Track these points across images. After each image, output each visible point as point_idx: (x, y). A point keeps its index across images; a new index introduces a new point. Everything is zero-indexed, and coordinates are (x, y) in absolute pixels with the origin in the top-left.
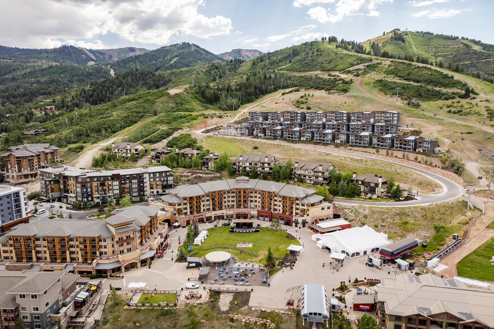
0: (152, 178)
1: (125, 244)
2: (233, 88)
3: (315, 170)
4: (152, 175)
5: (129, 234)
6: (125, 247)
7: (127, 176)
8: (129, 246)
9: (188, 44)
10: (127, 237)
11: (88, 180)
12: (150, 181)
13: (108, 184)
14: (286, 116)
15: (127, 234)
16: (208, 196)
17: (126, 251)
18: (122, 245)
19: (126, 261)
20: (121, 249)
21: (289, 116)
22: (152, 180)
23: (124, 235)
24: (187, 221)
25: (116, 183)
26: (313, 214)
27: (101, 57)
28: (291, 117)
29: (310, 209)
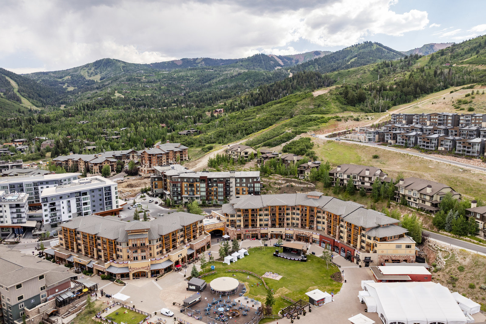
0: (238, 183)
1: (139, 251)
2: (388, 87)
3: (421, 192)
4: (238, 180)
5: (144, 241)
6: (139, 254)
7: (214, 180)
8: (144, 254)
9: (370, 42)
10: (142, 244)
11: (179, 180)
12: (236, 186)
13: (197, 186)
14: (434, 119)
15: (141, 242)
16: (267, 210)
17: (140, 258)
18: (136, 252)
19: (134, 268)
20: (135, 255)
21: (437, 119)
22: (238, 185)
23: (139, 242)
24: (238, 235)
25: (204, 185)
26: (383, 252)
27: (289, 62)
28: (439, 120)
29: (378, 245)
